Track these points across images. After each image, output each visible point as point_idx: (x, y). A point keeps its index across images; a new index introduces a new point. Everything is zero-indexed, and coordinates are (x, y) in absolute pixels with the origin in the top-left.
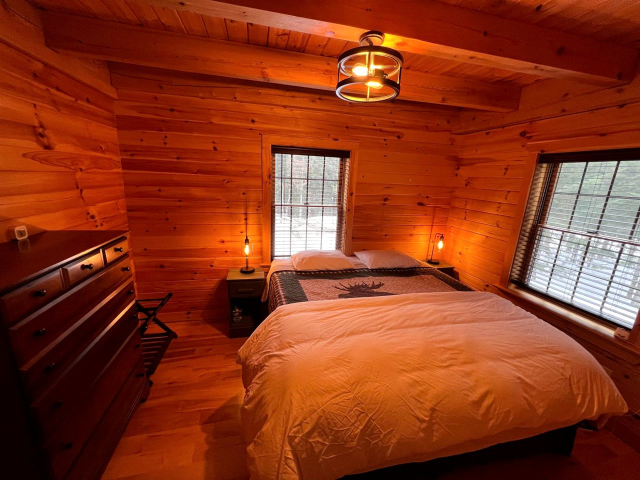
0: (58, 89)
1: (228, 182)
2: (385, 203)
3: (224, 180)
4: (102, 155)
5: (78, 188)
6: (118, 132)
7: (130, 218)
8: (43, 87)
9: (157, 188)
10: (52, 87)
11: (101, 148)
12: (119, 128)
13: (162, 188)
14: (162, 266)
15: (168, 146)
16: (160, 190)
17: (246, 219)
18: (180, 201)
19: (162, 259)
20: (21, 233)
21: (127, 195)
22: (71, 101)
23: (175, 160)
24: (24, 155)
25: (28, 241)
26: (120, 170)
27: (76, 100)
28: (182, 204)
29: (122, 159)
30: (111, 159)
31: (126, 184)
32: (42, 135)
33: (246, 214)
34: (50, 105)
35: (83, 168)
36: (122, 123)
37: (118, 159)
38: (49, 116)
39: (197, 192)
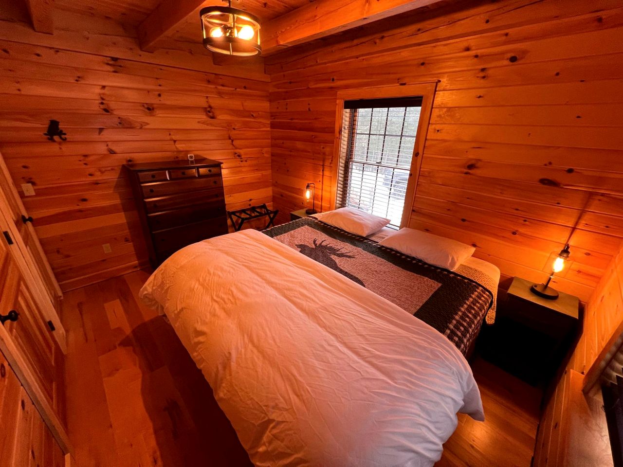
0: (223, 85)
1: (314, 138)
2: (470, 171)
3: (313, 136)
4: (253, 120)
5: (230, 139)
6: (270, 104)
7: (273, 161)
8: (213, 86)
9: (282, 141)
10: (219, 85)
11: (252, 115)
12: (270, 101)
13: (285, 141)
14: (282, 196)
15: (288, 110)
16: (283, 143)
17: (323, 170)
18: (291, 151)
19: (283, 191)
20: (191, 157)
21: (273, 146)
22: (232, 91)
23: (290, 121)
24: (199, 122)
25: (194, 161)
26: (269, 129)
27: (236, 89)
28: (292, 153)
29: (271, 122)
30: (261, 122)
31: (272, 138)
32: (209, 112)
33: (323, 165)
34: (216, 95)
35: (236, 128)
36: (272, 98)
37: (269, 122)
38: (216, 102)
39: (299, 145)
